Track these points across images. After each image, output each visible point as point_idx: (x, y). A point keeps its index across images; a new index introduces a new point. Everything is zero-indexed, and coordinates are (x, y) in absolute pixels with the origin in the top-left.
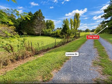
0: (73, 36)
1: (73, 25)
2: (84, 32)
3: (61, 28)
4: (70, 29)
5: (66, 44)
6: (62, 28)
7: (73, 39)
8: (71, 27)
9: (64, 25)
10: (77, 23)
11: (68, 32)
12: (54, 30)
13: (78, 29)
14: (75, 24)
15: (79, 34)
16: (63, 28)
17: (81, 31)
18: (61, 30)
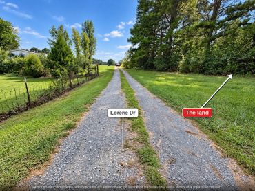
0: (84, 74)
1: (80, 48)
2: (105, 64)
3: (45, 51)
4: (75, 54)
5: (67, 94)
6: (49, 49)
7: (84, 79)
8: (78, 50)
9: (55, 41)
10: (90, 44)
11: (69, 63)
12: (16, 53)
13: (93, 57)
14: (85, 45)
15: (96, 69)
16: (52, 50)
17: (99, 63)
18: (46, 55)
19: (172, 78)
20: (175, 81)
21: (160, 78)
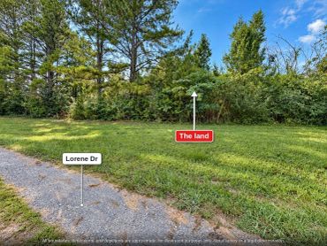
19: (61, 128)
20: (68, 132)
21: (41, 130)
